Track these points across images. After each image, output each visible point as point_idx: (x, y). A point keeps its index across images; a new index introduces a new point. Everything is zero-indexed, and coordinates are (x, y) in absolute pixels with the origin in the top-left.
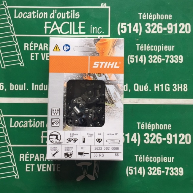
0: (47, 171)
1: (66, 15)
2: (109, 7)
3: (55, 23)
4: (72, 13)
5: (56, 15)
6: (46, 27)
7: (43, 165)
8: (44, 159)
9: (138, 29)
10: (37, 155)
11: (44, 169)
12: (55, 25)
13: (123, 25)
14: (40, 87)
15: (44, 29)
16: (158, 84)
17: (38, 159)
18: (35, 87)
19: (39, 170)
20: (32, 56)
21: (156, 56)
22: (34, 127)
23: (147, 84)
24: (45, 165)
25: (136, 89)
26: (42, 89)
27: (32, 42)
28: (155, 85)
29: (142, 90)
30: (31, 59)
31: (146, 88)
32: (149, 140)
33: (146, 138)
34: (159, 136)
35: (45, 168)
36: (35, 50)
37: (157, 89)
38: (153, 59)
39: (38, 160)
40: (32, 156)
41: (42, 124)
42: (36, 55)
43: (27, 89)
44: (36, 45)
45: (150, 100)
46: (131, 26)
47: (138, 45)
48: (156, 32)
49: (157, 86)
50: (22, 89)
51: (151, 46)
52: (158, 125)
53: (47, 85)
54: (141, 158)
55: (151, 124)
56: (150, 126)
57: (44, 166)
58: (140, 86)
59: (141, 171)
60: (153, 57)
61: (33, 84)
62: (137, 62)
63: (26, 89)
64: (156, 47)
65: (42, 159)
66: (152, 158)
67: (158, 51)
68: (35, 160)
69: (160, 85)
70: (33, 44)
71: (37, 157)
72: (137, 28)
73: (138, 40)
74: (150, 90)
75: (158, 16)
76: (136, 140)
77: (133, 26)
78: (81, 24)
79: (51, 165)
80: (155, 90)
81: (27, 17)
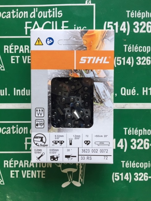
0: (32, 177)
1: (48, 14)
2: (94, 5)
3: (36, 23)
4: (54, 12)
5: (37, 14)
6: (26, 28)
7: (28, 171)
8: (29, 166)
9: (126, 28)
10: (21, 161)
11: (29, 176)
12: (36, 25)
13: (110, 24)
14: (22, 92)
15: (25, 29)
16: (147, 88)
17: (22, 165)
18: (17, 92)
19: (24, 177)
20: (12, 59)
21: (145, 58)
22: (17, 133)
23: (134, 88)
24: (30, 171)
25: (123, 93)
26: (24, 95)
27: (12, 44)
28: (143, 88)
29: (130, 94)
30: (12, 62)
31: (133, 92)
32: (135, 146)
33: (133, 144)
34: (147, 142)
35: (30, 174)
36: (15, 52)
37: (145, 93)
38: (142, 61)
39: (23, 167)
40: (16, 162)
41: (26, 130)
42: (16, 58)
43: (9, 95)
44: (17, 48)
45: (137, 104)
46: (118, 25)
47: (126, 46)
48: (145, 31)
49: (145, 89)
50: (3, 95)
51: (140, 47)
52: (146, 130)
53: (29, 90)
54: (127, 164)
55: (138, 129)
56: (137, 132)
57: (29, 173)
58: (127, 90)
59: (127, 177)
60: (141, 58)
61: (15, 89)
62: (124, 64)
63: (7, 94)
64: (144, 48)
65: (26, 165)
66: (139, 164)
67: (148, 53)
68: (19, 167)
69: (149, 89)
70: (13, 46)
71: (21, 164)
72: (124, 28)
73: (125, 40)
74: (138, 94)
75: (148, 14)
76: (123, 146)
77: (120, 25)
78: (65, 23)
79: (35, 171)
80: (143, 94)
81: (6, 17)
